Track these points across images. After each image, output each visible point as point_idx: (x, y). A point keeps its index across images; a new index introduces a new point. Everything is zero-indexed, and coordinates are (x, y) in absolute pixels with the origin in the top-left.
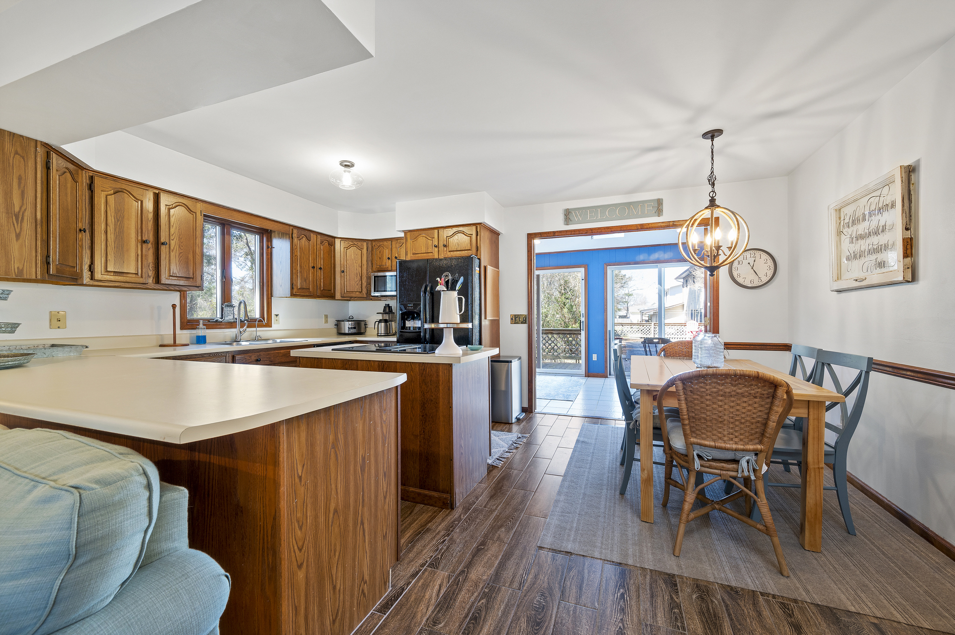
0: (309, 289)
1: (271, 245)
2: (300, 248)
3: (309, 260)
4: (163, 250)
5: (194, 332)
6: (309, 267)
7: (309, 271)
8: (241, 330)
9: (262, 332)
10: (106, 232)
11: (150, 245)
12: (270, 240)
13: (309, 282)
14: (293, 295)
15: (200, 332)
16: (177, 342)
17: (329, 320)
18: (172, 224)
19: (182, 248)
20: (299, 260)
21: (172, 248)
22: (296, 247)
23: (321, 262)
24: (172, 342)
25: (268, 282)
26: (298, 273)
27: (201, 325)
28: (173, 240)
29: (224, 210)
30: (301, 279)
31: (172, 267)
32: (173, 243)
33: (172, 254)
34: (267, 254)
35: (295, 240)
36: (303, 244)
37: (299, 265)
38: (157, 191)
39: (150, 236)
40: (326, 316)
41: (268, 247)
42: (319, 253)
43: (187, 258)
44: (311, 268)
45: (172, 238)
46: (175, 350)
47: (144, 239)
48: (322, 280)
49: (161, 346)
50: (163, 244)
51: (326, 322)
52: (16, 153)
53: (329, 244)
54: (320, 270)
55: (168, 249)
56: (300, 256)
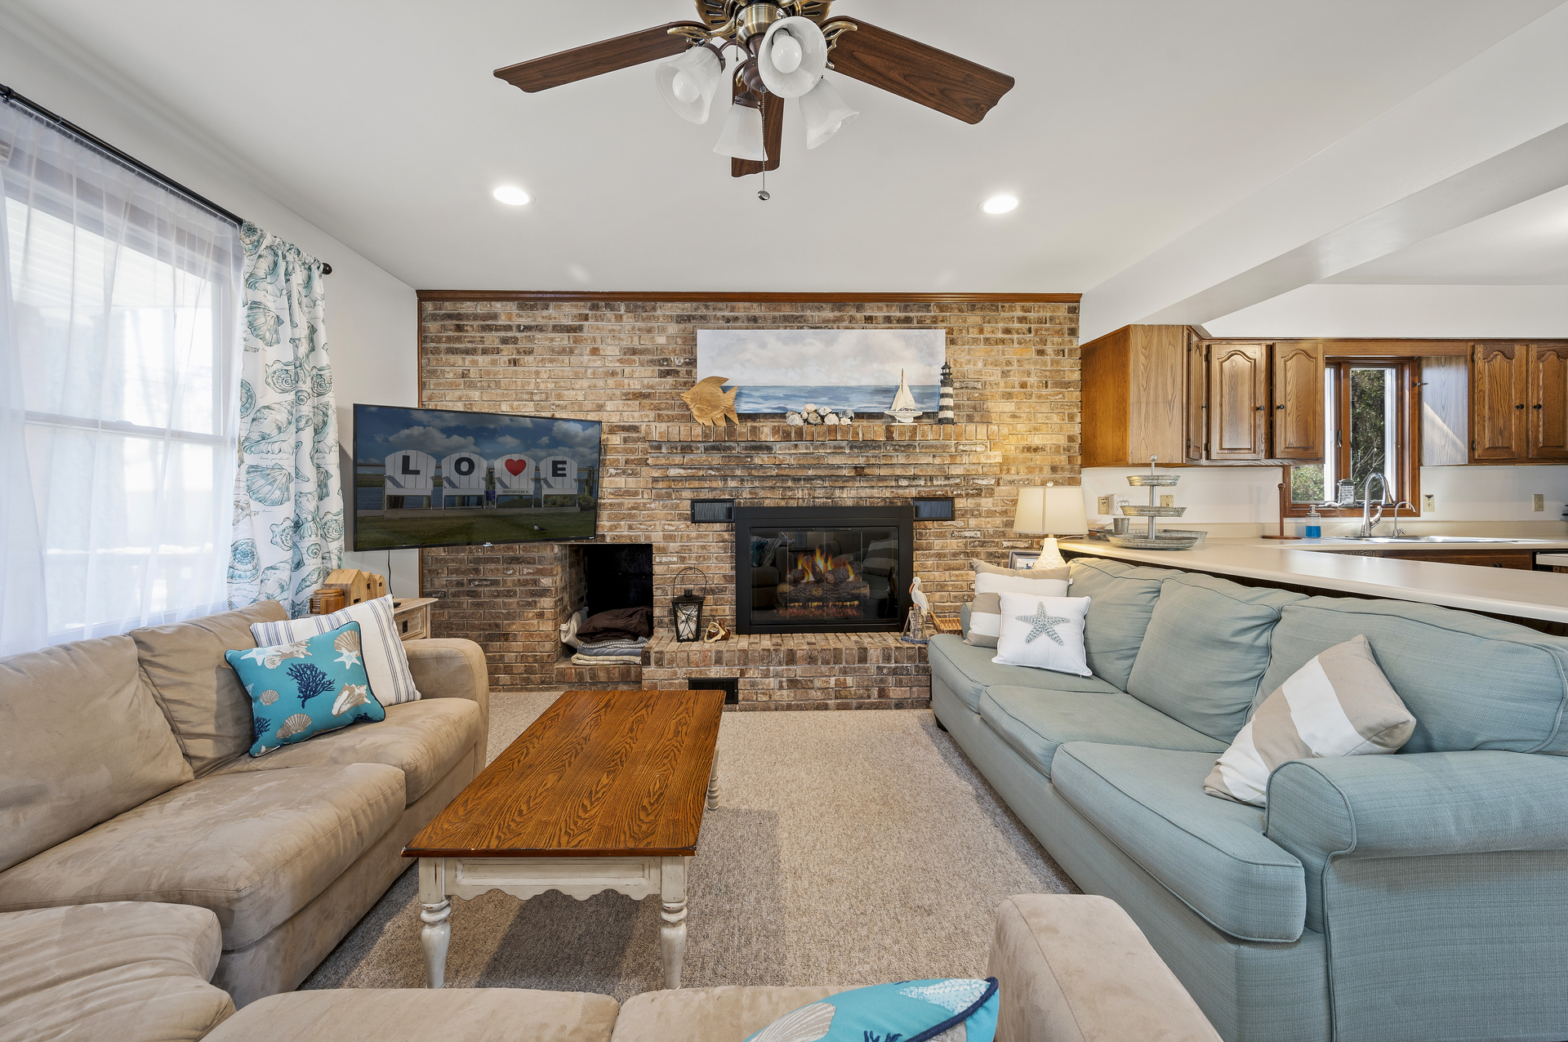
0: (1509, 448)
1: (1420, 380)
2: (1490, 376)
3: (1510, 395)
4: (1279, 414)
5: (1303, 521)
6: (1509, 408)
7: (1511, 415)
8: (1372, 520)
9: (1405, 524)
10: (1221, 405)
11: (1262, 412)
12: (1417, 373)
13: (1511, 434)
14: (1473, 460)
15: (1313, 522)
16: (1285, 534)
17: (1546, 504)
18: (1288, 380)
19: (1300, 409)
20: (1487, 398)
21: (1288, 411)
22: (1480, 376)
23: (1538, 394)
24: (1278, 533)
25: (1414, 442)
26: (1484, 421)
27: (1313, 512)
28: (1289, 400)
29: (1354, 344)
30: (1492, 432)
31: (1287, 435)
32: (1289, 405)
33: (1288, 419)
34: (1412, 396)
35: (1480, 364)
36: (1497, 368)
37: (1487, 407)
38: (1270, 343)
39: (1262, 401)
40: (1539, 498)
41: (1413, 385)
42: (1533, 379)
43: (1306, 421)
44: (1514, 409)
45: (1288, 398)
46: (1282, 543)
47: (1258, 405)
48: (1541, 429)
49: (1264, 537)
50: (1279, 407)
51: (1540, 507)
52: (1170, 344)
53: (1558, 356)
54: (1535, 412)
55: (1283, 413)
56: (1490, 390)
